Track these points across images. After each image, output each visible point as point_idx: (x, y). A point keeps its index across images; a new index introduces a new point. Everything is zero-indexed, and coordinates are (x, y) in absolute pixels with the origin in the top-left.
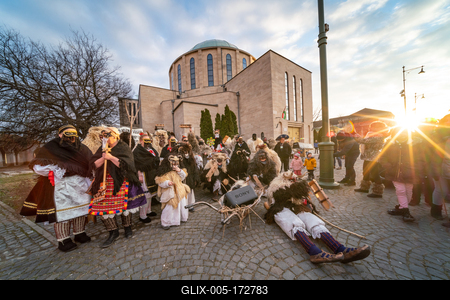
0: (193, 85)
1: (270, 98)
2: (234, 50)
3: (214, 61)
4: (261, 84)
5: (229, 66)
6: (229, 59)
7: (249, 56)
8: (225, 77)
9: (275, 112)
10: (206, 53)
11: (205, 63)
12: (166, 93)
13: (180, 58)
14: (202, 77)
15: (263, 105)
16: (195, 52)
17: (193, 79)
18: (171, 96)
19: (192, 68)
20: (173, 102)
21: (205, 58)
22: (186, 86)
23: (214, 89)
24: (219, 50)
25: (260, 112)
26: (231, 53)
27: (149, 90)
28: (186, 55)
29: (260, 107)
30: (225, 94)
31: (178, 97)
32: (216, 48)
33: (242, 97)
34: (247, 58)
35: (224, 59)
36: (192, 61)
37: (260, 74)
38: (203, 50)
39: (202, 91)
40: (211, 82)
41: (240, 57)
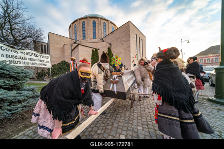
0: (84, 37)
1: (129, 47)
2: (108, 21)
3: (97, 25)
4: (124, 39)
5: (105, 28)
6: (105, 25)
8: (103, 35)
9: (131, 55)
10: (92, 20)
11: (91, 25)
12: (67, 40)
13: (76, 21)
14: (89, 33)
15: (125, 50)
16: (85, 18)
17: (84, 34)
18: (70, 41)
19: (84, 28)
20: (72, 45)
21: (92, 23)
22: (79, 37)
23: (96, 40)
24: (99, 19)
25: (124, 54)
26: (106, 22)
27: (55, 36)
28: (80, 19)
29: (123, 52)
30: (103, 43)
31: (75, 43)
32: (98, 18)
33: (113, 46)
34: (114, 26)
35: (102, 25)
36: (84, 24)
37: (124, 34)
38: (90, 18)
39: (89, 40)
40: (95, 36)
41: (111, 25)
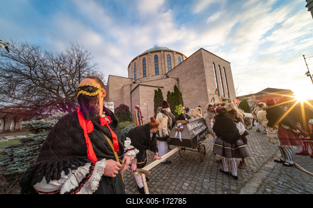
0: (145, 74)
1: (204, 80)
2: (172, 52)
3: (159, 59)
4: (196, 71)
5: (169, 61)
6: (169, 57)
7: (182, 55)
8: (167, 69)
9: (209, 90)
10: (154, 54)
11: (153, 60)
12: (126, 80)
13: (136, 58)
14: (151, 69)
15: (198, 85)
16: (146, 54)
17: (144, 71)
18: (129, 82)
19: (144, 64)
20: (131, 86)
21: (153, 57)
22: (139, 75)
23: (159, 77)
24: (162, 52)
25: (197, 91)
26: (170, 53)
27: (115, 78)
28: (140, 56)
29: (196, 87)
30: (168, 79)
31: (134, 83)
32: (160, 51)
33: (181, 81)
34: (181, 56)
35: (166, 57)
37: (195, 65)
38: (151, 52)
39: (151, 78)
40: (157, 72)
41: (176, 56)
